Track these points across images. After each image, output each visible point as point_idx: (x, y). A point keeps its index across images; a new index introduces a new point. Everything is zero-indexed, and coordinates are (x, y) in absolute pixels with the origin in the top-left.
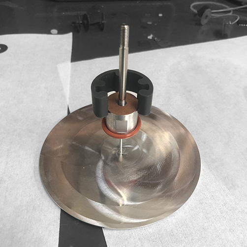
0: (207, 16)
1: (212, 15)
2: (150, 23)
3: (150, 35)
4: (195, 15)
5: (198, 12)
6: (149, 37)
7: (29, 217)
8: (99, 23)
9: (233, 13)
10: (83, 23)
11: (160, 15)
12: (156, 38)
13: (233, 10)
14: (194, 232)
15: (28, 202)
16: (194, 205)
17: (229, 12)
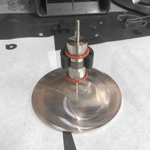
0: (128, 23)
1: (131, 22)
2: (96, 28)
3: (96, 35)
4: (121, 22)
5: (122, 20)
6: (96, 36)
7: (45, 145)
8: (66, 29)
9: (143, 20)
10: (58, 29)
11: (101, 23)
12: (100, 36)
13: (143, 19)
14: (130, 149)
15: (43, 136)
16: (130, 133)
17: (140, 19)
